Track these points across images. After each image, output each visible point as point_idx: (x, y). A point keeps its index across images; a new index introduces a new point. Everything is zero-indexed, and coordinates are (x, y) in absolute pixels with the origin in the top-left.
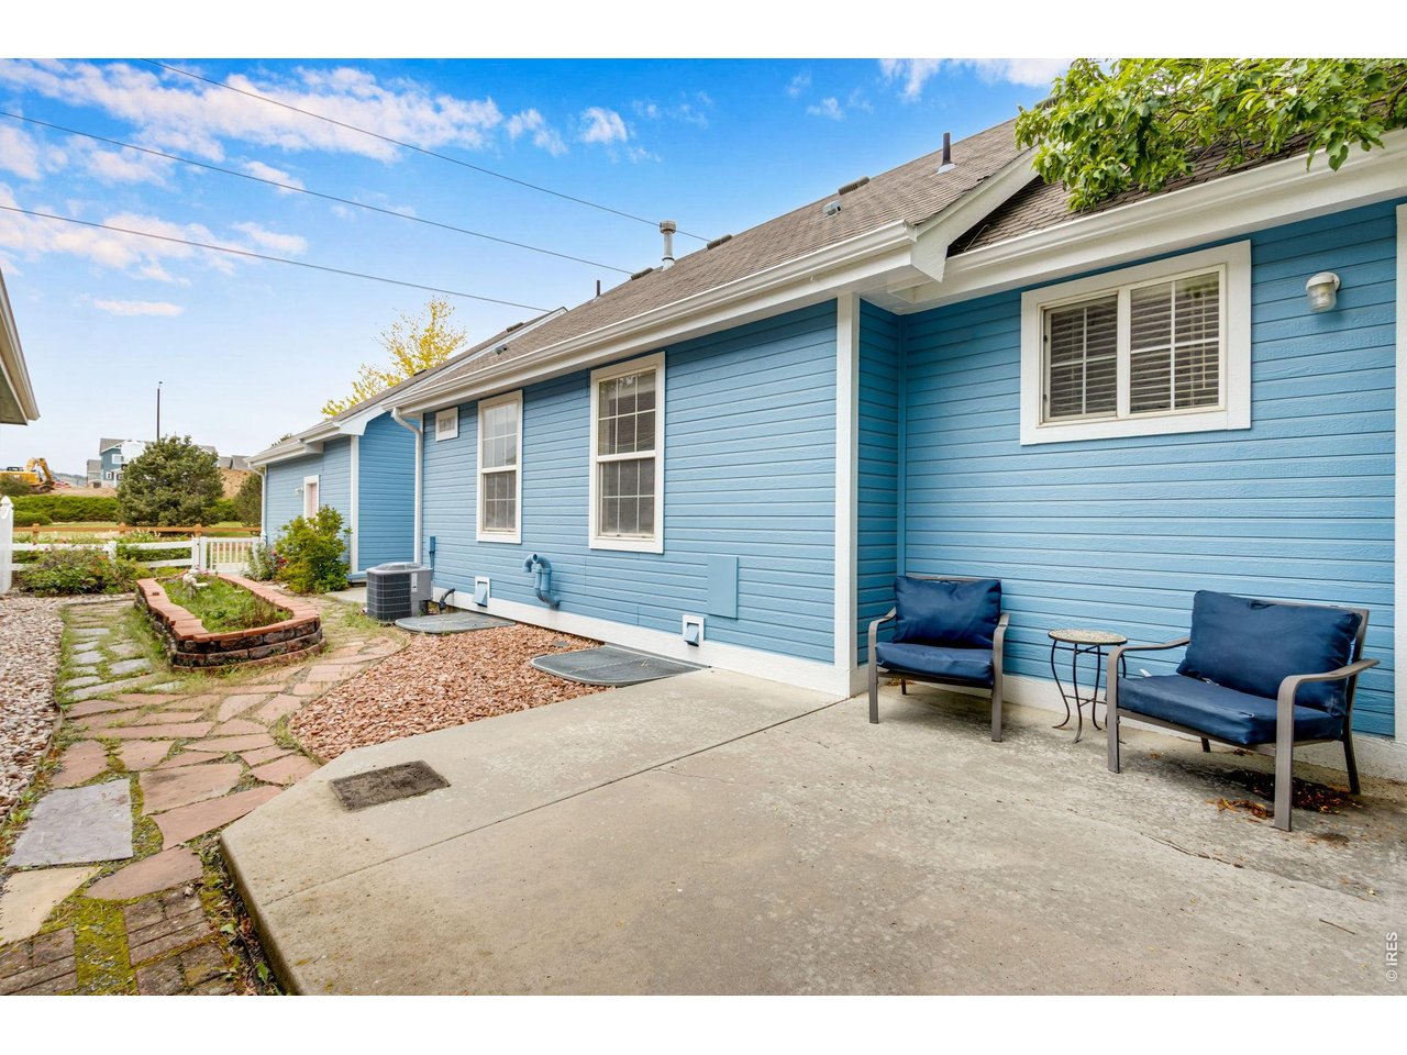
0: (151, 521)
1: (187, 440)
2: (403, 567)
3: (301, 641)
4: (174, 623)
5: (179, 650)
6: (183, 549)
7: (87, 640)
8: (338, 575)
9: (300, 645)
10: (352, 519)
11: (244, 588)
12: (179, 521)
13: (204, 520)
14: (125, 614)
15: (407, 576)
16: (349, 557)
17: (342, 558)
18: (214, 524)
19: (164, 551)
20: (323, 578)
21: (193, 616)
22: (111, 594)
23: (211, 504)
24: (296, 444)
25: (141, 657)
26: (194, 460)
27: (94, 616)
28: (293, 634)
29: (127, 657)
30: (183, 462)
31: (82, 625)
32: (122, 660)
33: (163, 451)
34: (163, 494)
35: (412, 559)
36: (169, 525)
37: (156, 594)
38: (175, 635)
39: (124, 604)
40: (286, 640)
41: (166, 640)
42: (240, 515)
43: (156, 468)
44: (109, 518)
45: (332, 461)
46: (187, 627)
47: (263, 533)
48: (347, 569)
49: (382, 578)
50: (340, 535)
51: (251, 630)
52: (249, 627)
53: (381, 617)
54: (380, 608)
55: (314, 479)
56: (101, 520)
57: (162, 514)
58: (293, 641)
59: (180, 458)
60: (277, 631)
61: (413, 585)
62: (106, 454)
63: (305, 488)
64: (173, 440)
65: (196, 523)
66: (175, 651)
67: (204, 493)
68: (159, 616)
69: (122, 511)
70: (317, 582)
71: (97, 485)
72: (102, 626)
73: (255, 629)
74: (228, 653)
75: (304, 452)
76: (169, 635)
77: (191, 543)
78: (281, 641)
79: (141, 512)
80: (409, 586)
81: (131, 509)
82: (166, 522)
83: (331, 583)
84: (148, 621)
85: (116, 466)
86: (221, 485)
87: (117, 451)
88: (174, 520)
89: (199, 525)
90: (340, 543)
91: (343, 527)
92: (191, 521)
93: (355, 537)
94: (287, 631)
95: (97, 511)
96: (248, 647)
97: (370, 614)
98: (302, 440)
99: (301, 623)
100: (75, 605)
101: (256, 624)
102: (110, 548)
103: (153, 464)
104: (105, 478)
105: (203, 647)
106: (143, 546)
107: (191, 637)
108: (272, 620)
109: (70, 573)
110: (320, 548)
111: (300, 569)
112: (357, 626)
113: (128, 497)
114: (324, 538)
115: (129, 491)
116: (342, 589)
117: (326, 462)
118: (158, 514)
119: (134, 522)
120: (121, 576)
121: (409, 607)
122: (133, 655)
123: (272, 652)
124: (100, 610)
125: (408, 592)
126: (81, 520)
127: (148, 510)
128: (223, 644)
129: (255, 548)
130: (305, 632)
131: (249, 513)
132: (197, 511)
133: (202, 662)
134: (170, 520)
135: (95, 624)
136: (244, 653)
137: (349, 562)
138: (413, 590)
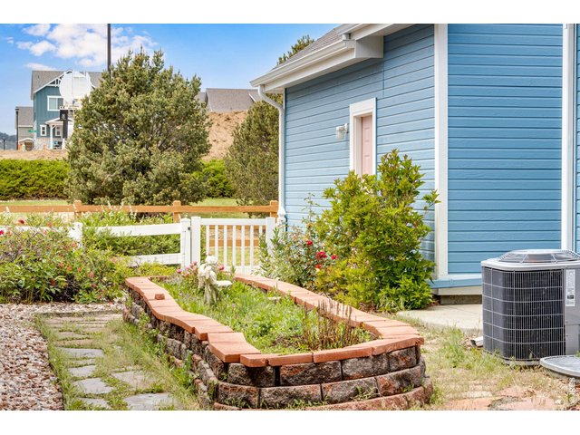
0: (112, 196)
1: (157, 60)
2: (548, 258)
3: (399, 378)
4: (205, 337)
5: (220, 378)
6: (168, 237)
7: (81, 363)
8: (416, 279)
9: (397, 384)
10: (437, 176)
11: (281, 294)
12: (149, 197)
13: (183, 193)
14: (115, 331)
15: (557, 276)
16: (432, 249)
17: (421, 250)
18: (196, 201)
19: (142, 239)
20: (393, 285)
21: (227, 328)
22: (85, 302)
23: (192, 167)
24: (341, 44)
25: (160, 391)
26: (169, 93)
27: (76, 331)
28: (385, 365)
29: (142, 388)
30: (153, 97)
31: (67, 343)
32: (136, 393)
33: (125, 80)
34: (129, 151)
35: (556, 242)
36: (137, 203)
37: (160, 297)
38: (210, 356)
39: (107, 318)
40: (376, 374)
41: (193, 366)
42: (233, 185)
43: (116, 109)
44: (58, 193)
45: (399, 71)
46: (228, 343)
47: (281, 211)
48: (429, 270)
49: (512, 278)
50: (418, 205)
51: (319, 352)
52: (315, 348)
53: (510, 352)
54: (508, 335)
55: (366, 106)
56: (46, 197)
57: (127, 185)
58: (387, 377)
59: (148, 90)
60: (362, 356)
61: (567, 293)
62: (40, 96)
63: (352, 125)
64: (139, 62)
65: (172, 199)
66: (214, 380)
67: (181, 149)
68: (177, 329)
69: (75, 181)
70: (383, 292)
71: (29, 146)
72: (92, 346)
73: (325, 352)
74: (291, 389)
75: (353, 56)
76: (197, 357)
77: (176, 228)
78: (367, 374)
79: (99, 182)
80: (559, 293)
81: (87, 177)
82: (132, 198)
83: (405, 294)
84: (155, 340)
85: (52, 115)
86: (205, 135)
87: (54, 90)
88: (143, 195)
89: (177, 203)
90: (417, 221)
91: (423, 191)
92: (166, 196)
93: (441, 211)
94: (377, 357)
95: (41, 182)
96: (321, 381)
97: (490, 345)
98: (349, 35)
99: (397, 346)
100: (47, 315)
101: (326, 343)
102: (76, 234)
103: (113, 101)
104: (38, 136)
105: (256, 374)
106: (117, 231)
107: (237, 358)
108: (348, 339)
109: (36, 267)
110: (389, 230)
111: (356, 267)
112: (469, 367)
113: (82, 157)
114: (393, 212)
115: (83, 148)
116: (424, 306)
117: (388, 74)
118: (121, 185)
119: (91, 198)
120: (95, 275)
121: (560, 335)
122: (149, 387)
123: (356, 392)
124: (80, 323)
125: (559, 307)
126: (22, 196)
127: (109, 178)
128: (284, 372)
129: (269, 236)
130: (402, 363)
131: (247, 181)
132: (172, 180)
133: (254, 400)
134: (137, 195)
135: (82, 342)
136: (314, 389)
137: (432, 257)
138: (569, 304)
